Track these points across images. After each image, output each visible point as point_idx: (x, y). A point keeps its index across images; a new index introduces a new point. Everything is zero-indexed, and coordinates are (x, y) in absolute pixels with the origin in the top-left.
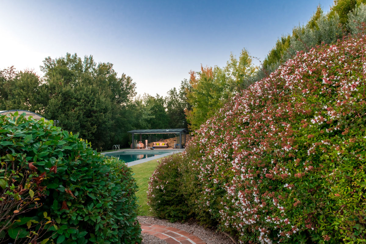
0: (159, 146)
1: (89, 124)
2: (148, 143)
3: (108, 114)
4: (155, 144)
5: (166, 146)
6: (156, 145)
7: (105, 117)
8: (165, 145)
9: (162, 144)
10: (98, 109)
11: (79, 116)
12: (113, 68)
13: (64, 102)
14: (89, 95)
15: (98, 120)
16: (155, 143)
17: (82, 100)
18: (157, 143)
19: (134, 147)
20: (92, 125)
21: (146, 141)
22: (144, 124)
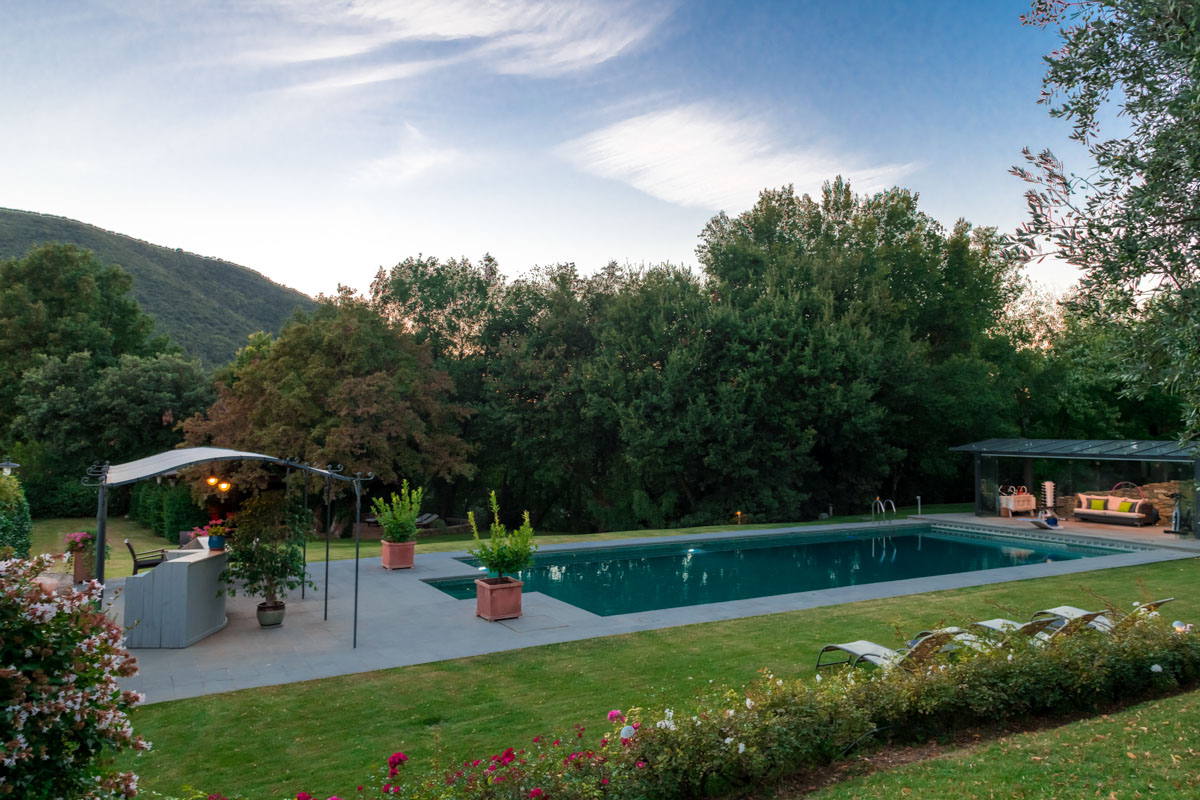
0: (1100, 512)
1: (791, 421)
2: (1055, 496)
3: (855, 385)
4: (1085, 504)
5: (1135, 515)
6: (1089, 506)
7: (845, 398)
8: (1132, 509)
9: (1118, 504)
10: (816, 372)
11: (750, 400)
12: (920, 207)
13: (713, 357)
14: (786, 327)
15: (820, 407)
16: (1083, 497)
17: (761, 347)
18: (1097, 499)
19: (991, 509)
20: (803, 426)
21: (1049, 486)
22: (1084, 407)
